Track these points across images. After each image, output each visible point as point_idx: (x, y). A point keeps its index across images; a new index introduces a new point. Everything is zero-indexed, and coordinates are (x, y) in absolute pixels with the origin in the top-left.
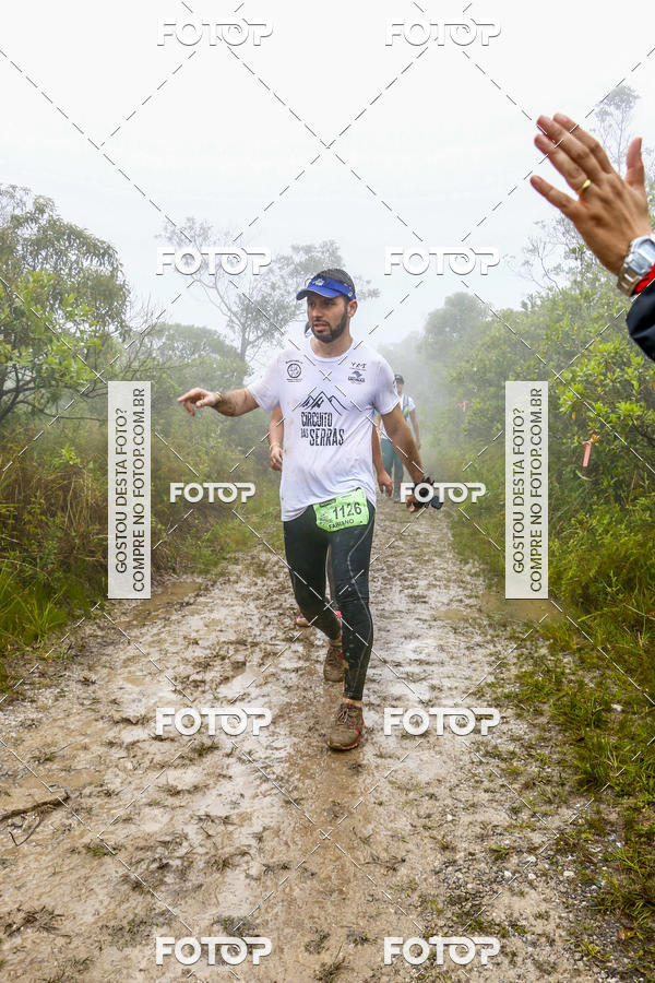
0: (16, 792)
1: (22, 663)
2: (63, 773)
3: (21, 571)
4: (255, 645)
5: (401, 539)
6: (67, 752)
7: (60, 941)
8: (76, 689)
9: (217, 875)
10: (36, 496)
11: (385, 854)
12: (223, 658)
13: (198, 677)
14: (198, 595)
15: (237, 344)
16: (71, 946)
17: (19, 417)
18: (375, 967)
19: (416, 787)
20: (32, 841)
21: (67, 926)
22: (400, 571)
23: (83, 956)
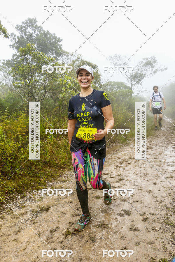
9: (123, 202)
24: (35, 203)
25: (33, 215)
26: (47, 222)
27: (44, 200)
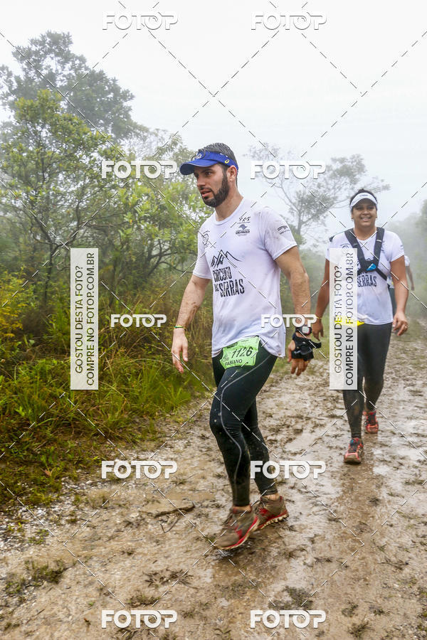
0: (163, 501)
1: (164, 423)
2: (191, 492)
3: (164, 367)
4: (308, 419)
5: (404, 353)
6: (193, 479)
7: (192, 591)
8: (197, 441)
9: (286, 561)
10: (172, 322)
11: (395, 559)
12: (288, 427)
13: (273, 438)
14: (272, 386)
15: (296, 224)
16: (198, 594)
17: (160, 272)
18: (389, 630)
19: (416, 517)
20: (173, 531)
21: (195, 583)
22: (403, 374)
23: (204, 600)
24: (22, 550)
25: (10, 594)
26: (49, 624)
27: (49, 540)
